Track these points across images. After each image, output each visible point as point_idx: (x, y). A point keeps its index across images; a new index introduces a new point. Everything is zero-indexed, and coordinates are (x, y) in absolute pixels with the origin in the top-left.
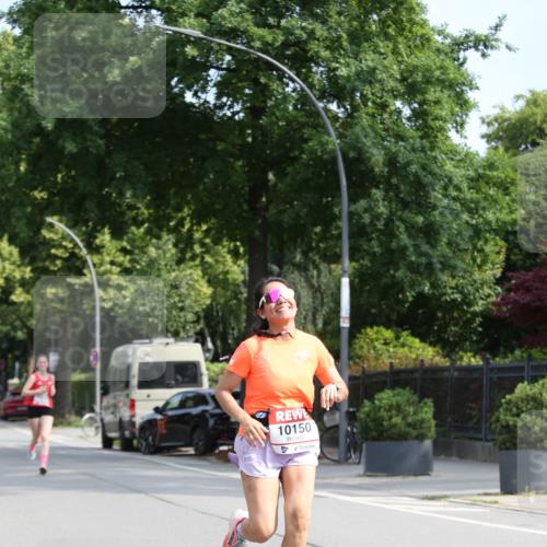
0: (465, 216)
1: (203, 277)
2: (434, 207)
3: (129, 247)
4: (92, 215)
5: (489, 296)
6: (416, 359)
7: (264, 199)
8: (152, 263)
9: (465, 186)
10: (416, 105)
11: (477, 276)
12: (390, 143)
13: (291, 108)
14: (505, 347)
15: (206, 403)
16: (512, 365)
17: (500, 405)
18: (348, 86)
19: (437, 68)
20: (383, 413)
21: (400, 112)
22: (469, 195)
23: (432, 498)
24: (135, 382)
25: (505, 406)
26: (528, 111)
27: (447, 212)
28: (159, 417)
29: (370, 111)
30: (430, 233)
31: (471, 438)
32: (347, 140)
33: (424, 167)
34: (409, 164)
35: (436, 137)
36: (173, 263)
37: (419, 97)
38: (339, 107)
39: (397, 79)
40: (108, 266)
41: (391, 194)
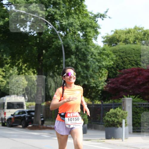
0: (97, 63)
2: (88, 61)
3: (5, 70)
5: (103, 85)
7: (42, 58)
8: (11, 74)
9: (97, 55)
10: (84, 33)
11: (100, 79)
12: (76, 43)
13: (49, 33)
15: (25, 113)
16: (110, 104)
17: (106, 115)
18: (65, 27)
19: (90, 23)
21: (79, 35)
22: (98, 57)
23: (87, 140)
24: (6, 107)
25: (107, 115)
26: (115, 35)
27: (92, 62)
28: (12, 117)
29: (71, 34)
30: (87, 68)
31: (98, 124)
32: (65, 42)
33: (86, 50)
34: (82, 49)
35: (89, 41)
37: (85, 31)
38: (63, 33)
39: (79, 26)
41: (77, 57)
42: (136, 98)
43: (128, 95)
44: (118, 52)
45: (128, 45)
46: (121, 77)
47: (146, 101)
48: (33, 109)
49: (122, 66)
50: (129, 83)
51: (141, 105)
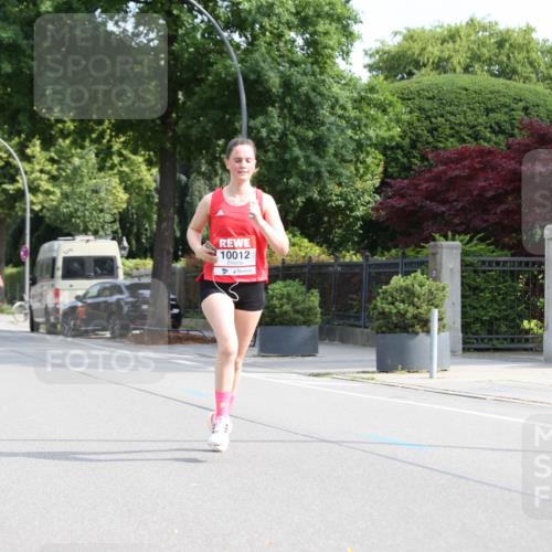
0: (349, 132)
1: (120, 184)
2: (323, 124)
3: (56, 157)
4: (25, 127)
5: (369, 203)
6: (304, 257)
7: (174, 115)
8: (76, 170)
10: (308, 36)
11: (359, 185)
12: (284, 67)
13: (199, 36)
14: (383, 248)
15: (121, 292)
16: (389, 262)
17: (378, 294)
18: (250, 19)
19: (327, 4)
20: (275, 302)
21: (294, 41)
22: (353, 113)
23: (317, 375)
24: (59, 273)
25: (382, 295)
26: (406, 44)
27: (334, 128)
28: (79, 304)
29: (268, 40)
30: (319, 145)
31: (352, 326)
32: (248, 64)
33: (314, 89)
34: (301, 85)
35: (325, 63)
36: (95, 171)
37: (311, 29)
38: (240, 37)
39: (292, 13)
40: (38, 174)
41: (285, 111)
42: (475, 242)
43: (450, 233)
44: (417, 98)
45: (450, 76)
46: (427, 175)
47: (506, 252)
48: (147, 280)
49: (428, 143)
50: (452, 195)
51: (490, 263)
